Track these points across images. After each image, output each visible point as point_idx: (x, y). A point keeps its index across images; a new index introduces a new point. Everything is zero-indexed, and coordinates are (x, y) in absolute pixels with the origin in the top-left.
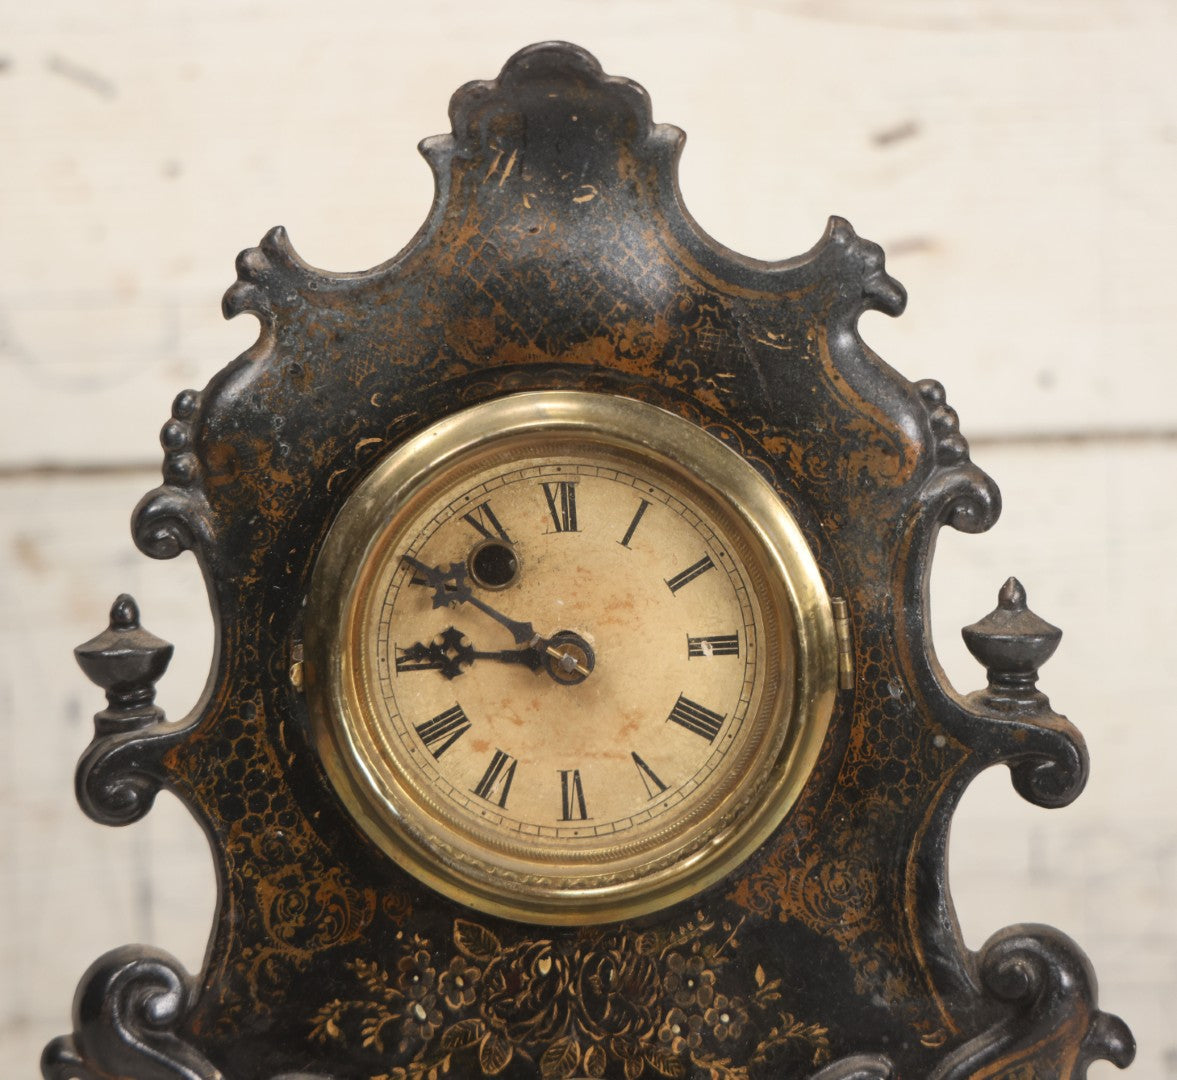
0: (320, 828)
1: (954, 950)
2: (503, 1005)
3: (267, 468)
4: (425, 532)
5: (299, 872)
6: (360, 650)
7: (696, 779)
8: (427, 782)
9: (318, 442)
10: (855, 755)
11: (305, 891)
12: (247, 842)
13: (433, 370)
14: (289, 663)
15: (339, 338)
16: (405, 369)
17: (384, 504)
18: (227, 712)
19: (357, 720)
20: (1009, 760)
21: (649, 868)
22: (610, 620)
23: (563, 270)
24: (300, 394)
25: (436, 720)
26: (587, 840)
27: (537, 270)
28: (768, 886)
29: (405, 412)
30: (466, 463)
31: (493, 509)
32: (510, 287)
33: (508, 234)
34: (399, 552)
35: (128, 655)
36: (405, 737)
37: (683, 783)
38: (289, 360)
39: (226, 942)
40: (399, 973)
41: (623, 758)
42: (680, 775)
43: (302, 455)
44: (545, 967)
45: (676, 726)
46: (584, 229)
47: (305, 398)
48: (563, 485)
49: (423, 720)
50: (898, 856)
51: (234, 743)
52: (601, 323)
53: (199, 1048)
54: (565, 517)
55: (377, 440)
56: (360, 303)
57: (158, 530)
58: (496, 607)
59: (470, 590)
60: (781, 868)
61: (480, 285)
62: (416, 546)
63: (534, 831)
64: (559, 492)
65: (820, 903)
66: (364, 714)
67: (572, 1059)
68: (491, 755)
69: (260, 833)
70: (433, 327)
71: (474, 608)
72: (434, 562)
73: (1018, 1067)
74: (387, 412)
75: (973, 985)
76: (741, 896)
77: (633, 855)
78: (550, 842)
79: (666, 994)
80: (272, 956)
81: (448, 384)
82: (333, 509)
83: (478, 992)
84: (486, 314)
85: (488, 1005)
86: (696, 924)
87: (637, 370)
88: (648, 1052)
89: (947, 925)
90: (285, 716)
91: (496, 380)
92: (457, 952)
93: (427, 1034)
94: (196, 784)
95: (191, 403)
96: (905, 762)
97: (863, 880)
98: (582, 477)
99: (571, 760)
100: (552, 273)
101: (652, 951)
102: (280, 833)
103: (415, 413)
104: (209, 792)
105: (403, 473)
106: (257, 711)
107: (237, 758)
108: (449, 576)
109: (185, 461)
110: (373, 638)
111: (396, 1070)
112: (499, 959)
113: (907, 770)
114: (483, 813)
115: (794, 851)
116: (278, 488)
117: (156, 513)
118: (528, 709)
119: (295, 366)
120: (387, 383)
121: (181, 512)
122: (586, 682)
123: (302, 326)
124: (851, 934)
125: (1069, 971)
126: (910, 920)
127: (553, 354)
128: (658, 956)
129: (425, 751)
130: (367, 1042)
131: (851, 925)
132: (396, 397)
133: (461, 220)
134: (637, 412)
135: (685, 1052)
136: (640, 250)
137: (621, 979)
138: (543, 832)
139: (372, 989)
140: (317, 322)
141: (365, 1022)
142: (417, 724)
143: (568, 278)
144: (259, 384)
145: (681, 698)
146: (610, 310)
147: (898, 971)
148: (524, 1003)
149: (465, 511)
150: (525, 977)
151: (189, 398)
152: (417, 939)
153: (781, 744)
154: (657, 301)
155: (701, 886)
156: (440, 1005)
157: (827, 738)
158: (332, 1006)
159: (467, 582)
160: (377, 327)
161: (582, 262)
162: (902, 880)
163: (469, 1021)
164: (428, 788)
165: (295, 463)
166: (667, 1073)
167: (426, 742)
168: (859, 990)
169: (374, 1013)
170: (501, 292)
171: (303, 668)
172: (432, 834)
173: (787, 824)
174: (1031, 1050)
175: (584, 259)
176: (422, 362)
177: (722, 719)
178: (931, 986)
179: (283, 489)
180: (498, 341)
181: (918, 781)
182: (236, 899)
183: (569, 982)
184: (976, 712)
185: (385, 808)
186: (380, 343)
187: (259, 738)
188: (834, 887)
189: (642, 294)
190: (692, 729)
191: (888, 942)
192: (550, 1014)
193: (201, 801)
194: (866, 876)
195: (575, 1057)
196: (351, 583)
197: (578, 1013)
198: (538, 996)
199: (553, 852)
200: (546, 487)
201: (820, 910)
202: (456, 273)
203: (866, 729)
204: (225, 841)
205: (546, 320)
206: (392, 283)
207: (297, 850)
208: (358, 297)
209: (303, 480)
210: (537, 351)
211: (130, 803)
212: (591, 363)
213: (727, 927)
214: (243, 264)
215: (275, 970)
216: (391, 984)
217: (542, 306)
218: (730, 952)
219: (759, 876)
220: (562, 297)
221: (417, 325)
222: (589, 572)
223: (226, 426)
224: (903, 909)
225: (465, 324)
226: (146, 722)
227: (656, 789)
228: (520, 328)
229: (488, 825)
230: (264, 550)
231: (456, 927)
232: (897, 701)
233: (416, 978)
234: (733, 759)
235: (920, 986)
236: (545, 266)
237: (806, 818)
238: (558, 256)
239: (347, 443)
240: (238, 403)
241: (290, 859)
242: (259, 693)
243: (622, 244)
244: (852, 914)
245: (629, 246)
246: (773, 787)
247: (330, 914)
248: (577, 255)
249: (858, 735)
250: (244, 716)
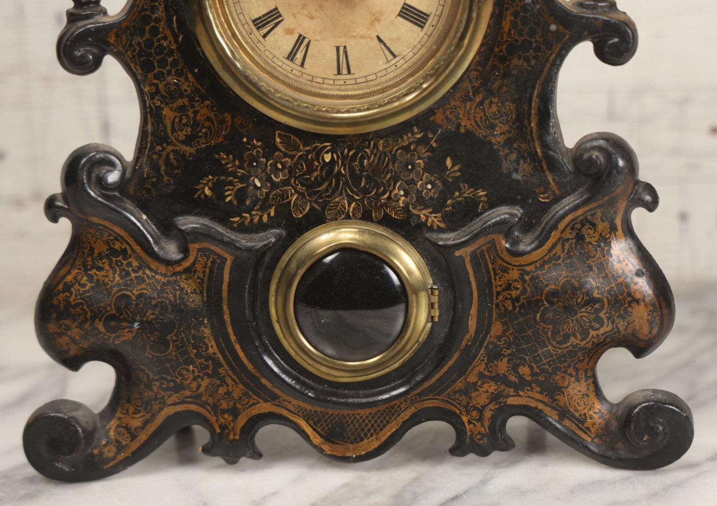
0: (198, 78)
1: (559, 148)
2: (304, 179)
5: (187, 103)
7: (413, 51)
8: (259, 52)
10: (504, 36)
11: (190, 114)
12: (156, 85)
18: (143, 10)
19: (218, 15)
20: (592, 38)
21: (386, 101)
25: (264, 16)
26: (352, 86)
28: (453, 112)
36: (246, 26)
37: (405, 53)
39: (147, 142)
40: (245, 161)
41: (372, 38)
42: (404, 48)
44: (328, 158)
45: (401, 20)
49: (256, 16)
50: (528, 95)
51: (147, 28)
53: (133, 202)
60: (461, 101)
63: (321, 80)
65: (483, 122)
66: (222, 12)
67: (343, 209)
68: (296, 36)
69: (164, 81)
73: (593, 212)
75: (569, 167)
76: (439, 118)
77: (377, 95)
78: (330, 87)
79: (396, 173)
80: (173, 151)
83: (290, 172)
85: (296, 178)
86: (413, 134)
88: (386, 205)
89: (555, 133)
90: (176, 13)
92: (278, 149)
93: (262, 195)
94: (126, 51)
96: (533, 40)
97: (508, 108)
99: (342, 40)
101: (388, 149)
102: (175, 81)
104: (134, 56)
106: (160, 9)
107: (149, 37)
111: (244, 215)
112: (301, 153)
113: (534, 45)
114: (292, 70)
115: (469, 92)
118: (316, 10)
124: (501, 139)
125: (623, 158)
126: (534, 131)
128: (392, 152)
129: (258, 34)
130: (228, 199)
131: (500, 134)
135: (407, 205)
137: (370, 165)
138: (326, 81)
139: (230, 170)
141: (226, 188)
142: (253, 18)
145: (405, 4)
147: (526, 159)
148: (316, 178)
150: (316, 163)
152: (255, 142)
153: (461, 30)
155: (416, 112)
156: (269, 179)
157: (489, 26)
158: (208, 179)
162: (530, 108)
163: (285, 188)
164: (260, 56)
166: (396, 217)
167: (258, 29)
168: (505, 171)
169: (231, 183)
172: (263, 82)
173: (465, 76)
174: (600, 202)
177: (428, 16)
178: (545, 168)
181: (540, 51)
182: (151, 118)
183: (341, 167)
184: (574, 11)
185: (235, 66)
187: (162, 25)
188: (492, 113)
190: (411, 21)
191: (522, 143)
192: (330, 184)
193: (129, 61)
194: (509, 106)
195: (345, 208)
197: (346, 183)
198: (324, 174)
199: (331, 93)
201: (483, 126)
203: (511, 21)
204: (144, 85)
207: (186, 91)
211: (89, 62)
213: (430, 136)
215: (175, 159)
216: (241, 167)
218: (432, 150)
219: (449, 106)
224: (530, 125)
226: (96, 15)
227: (390, 57)
229: (295, 77)
231: (277, 135)
232: (529, 4)
233: (255, 164)
234: (434, 39)
235: (539, 168)
237: (476, 73)
241: (182, 96)
244: (501, 128)
246: (457, 55)
247: (205, 127)
249: (506, 25)
250: (153, 13)
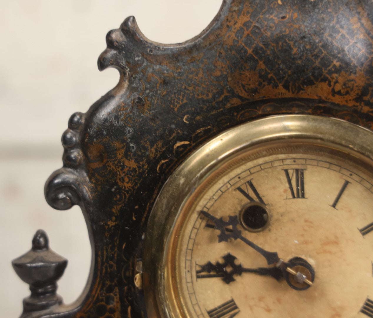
3: (122, 158)
4: (214, 197)
6: (175, 266)
9: (152, 143)
13: (220, 102)
14: (134, 273)
15: (165, 83)
16: (204, 101)
17: (191, 181)
18: (98, 300)
19: (173, 306)
22: (325, 252)
23: (301, 42)
24: (142, 115)
25: (220, 307)
27: (285, 42)
29: (203, 126)
30: (240, 157)
31: (254, 183)
32: (268, 52)
33: (267, 20)
34: (199, 208)
35: (41, 267)
38: (136, 95)
43: (143, 151)
46: (314, 17)
47: (145, 117)
48: (297, 171)
49: (211, 307)
52: (324, 74)
54: (298, 190)
55: (187, 143)
56: (178, 61)
57: (59, 193)
58: (255, 242)
59: (240, 232)
61: (250, 51)
62: (208, 206)
64: (295, 175)
70: (221, 76)
71: (243, 243)
72: (219, 214)
74: (193, 126)
81: (230, 110)
82: (160, 183)
84: (254, 68)
87: (344, 103)
90: (131, 303)
91: (258, 108)
95: (79, 120)
98: (309, 167)
100: (295, 44)
103: (209, 127)
105: (202, 163)
106: (115, 300)
108: (228, 224)
109: (76, 154)
110: (183, 259)
116: (129, 170)
117: (58, 184)
118: (274, 303)
119: (139, 98)
120: (193, 109)
121: (72, 183)
122: (310, 289)
123: (144, 75)
127: (293, 93)
132: (198, 118)
133: (239, 12)
134: (345, 128)
136: (349, 29)
140: (153, 73)
142: (209, 310)
143: (304, 47)
144: (119, 108)
145: (369, 300)
146: (329, 66)
149: (238, 185)
151: (78, 117)
154: (359, 60)
159: (239, 227)
160: (187, 76)
161: (313, 37)
165: (138, 155)
170: (263, 55)
171: (142, 276)
175: (314, 35)
176: (214, 97)
179: (132, 171)
180: (260, 84)
186: (189, 85)
187: (116, 316)
189: (350, 56)
196: (171, 227)
200: (286, 171)
202: (236, 43)
205: (290, 72)
206: (197, 50)
208: (177, 58)
209: (143, 165)
210: (284, 91)
212: (316, 98)
214: (110, 39)
217: (288, 63)
220: (300, 58)
221: (211, 75)
222: (312, 223)
223: (99, 133)
225: (240, 74)
226: (52, 305)
228: (274, 77)
230: (120, 206)
236: (290, 39)
238: (299, 33)
239: (169, 145)
240: (106, 120)
242: (117, 290)
243: (338, 26)
245: (342, 27)
248: (310, 33)
250: (108, 303)
